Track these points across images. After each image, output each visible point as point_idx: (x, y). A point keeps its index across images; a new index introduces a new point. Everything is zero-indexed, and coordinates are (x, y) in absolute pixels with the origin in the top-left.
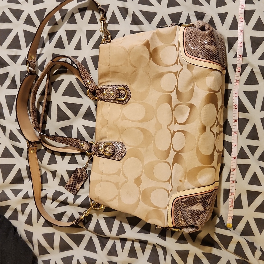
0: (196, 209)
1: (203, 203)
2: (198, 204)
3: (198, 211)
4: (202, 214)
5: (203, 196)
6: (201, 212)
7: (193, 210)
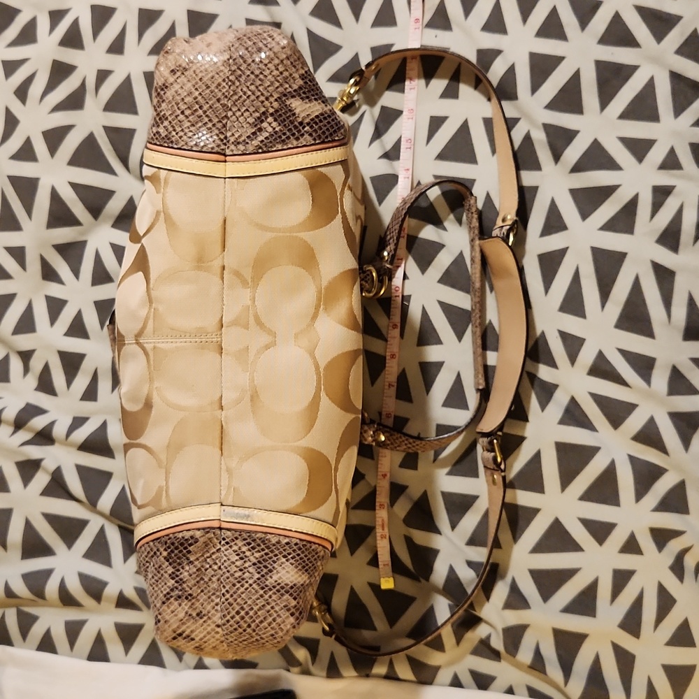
0: (312, 104)
1: (292, 122)
2: (307, 120)
3: (308, 97)
4: (295, 91)
5: (295, 143)
6: (300, 95)
7: (320, 101)
